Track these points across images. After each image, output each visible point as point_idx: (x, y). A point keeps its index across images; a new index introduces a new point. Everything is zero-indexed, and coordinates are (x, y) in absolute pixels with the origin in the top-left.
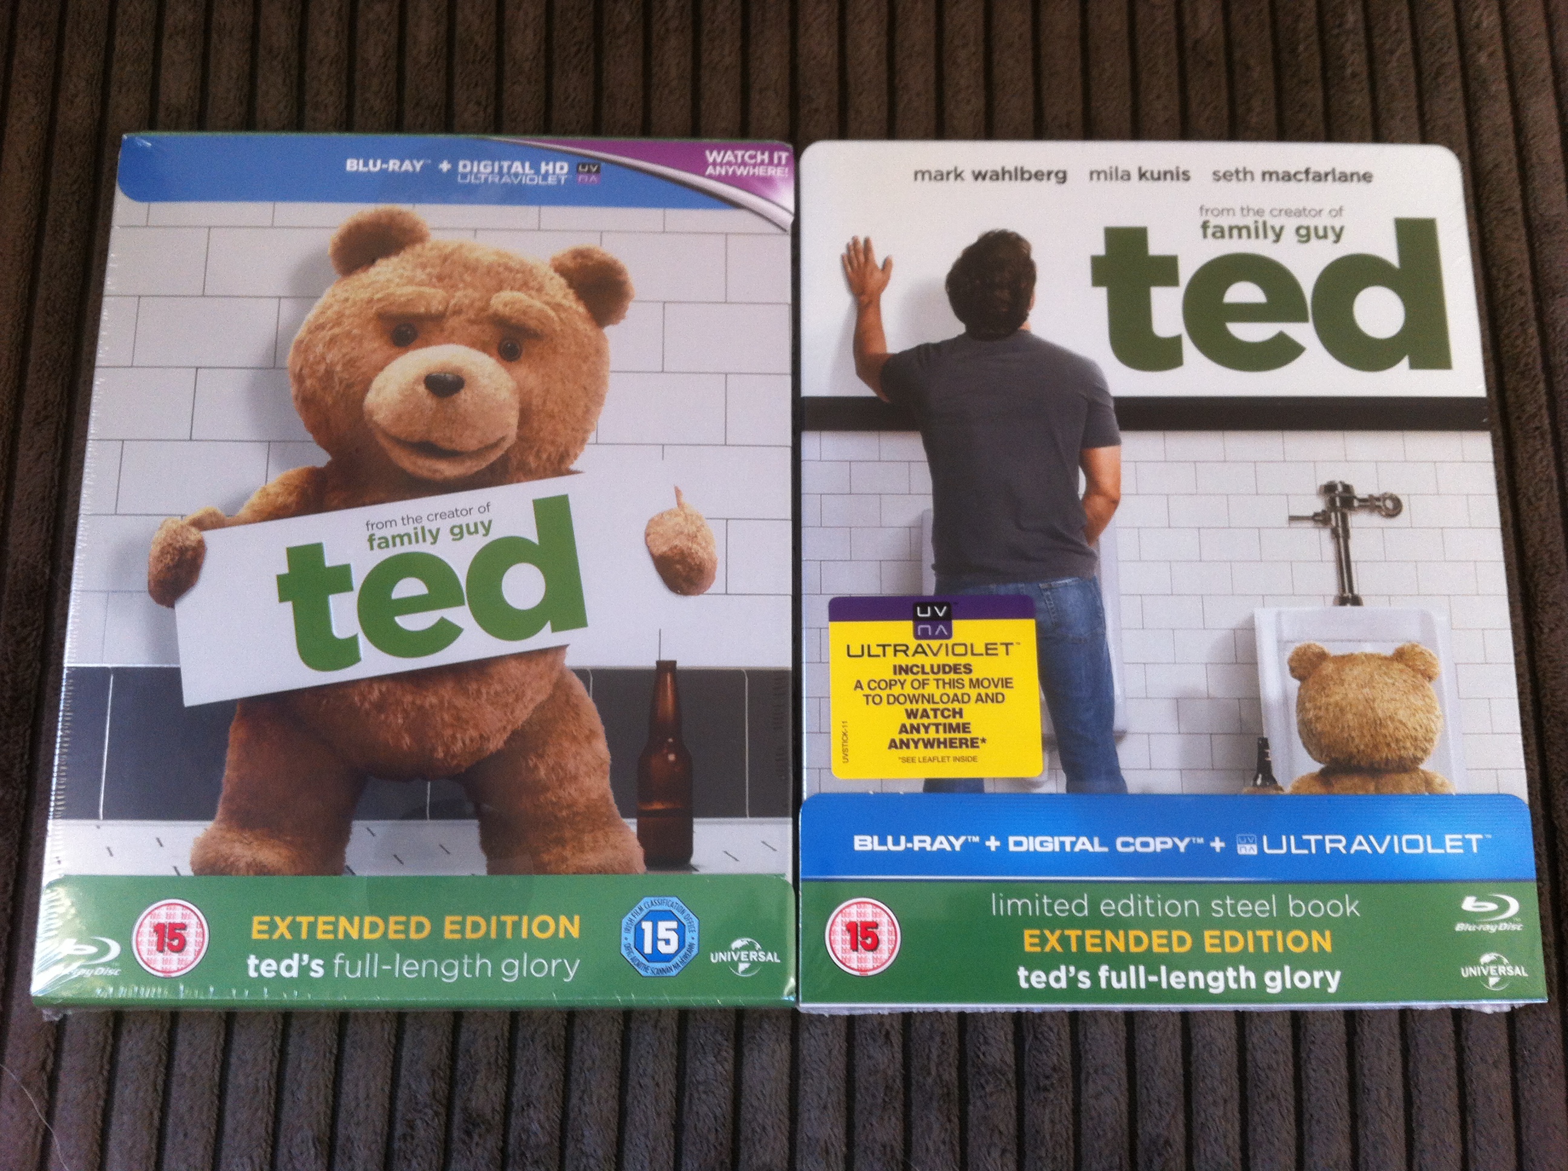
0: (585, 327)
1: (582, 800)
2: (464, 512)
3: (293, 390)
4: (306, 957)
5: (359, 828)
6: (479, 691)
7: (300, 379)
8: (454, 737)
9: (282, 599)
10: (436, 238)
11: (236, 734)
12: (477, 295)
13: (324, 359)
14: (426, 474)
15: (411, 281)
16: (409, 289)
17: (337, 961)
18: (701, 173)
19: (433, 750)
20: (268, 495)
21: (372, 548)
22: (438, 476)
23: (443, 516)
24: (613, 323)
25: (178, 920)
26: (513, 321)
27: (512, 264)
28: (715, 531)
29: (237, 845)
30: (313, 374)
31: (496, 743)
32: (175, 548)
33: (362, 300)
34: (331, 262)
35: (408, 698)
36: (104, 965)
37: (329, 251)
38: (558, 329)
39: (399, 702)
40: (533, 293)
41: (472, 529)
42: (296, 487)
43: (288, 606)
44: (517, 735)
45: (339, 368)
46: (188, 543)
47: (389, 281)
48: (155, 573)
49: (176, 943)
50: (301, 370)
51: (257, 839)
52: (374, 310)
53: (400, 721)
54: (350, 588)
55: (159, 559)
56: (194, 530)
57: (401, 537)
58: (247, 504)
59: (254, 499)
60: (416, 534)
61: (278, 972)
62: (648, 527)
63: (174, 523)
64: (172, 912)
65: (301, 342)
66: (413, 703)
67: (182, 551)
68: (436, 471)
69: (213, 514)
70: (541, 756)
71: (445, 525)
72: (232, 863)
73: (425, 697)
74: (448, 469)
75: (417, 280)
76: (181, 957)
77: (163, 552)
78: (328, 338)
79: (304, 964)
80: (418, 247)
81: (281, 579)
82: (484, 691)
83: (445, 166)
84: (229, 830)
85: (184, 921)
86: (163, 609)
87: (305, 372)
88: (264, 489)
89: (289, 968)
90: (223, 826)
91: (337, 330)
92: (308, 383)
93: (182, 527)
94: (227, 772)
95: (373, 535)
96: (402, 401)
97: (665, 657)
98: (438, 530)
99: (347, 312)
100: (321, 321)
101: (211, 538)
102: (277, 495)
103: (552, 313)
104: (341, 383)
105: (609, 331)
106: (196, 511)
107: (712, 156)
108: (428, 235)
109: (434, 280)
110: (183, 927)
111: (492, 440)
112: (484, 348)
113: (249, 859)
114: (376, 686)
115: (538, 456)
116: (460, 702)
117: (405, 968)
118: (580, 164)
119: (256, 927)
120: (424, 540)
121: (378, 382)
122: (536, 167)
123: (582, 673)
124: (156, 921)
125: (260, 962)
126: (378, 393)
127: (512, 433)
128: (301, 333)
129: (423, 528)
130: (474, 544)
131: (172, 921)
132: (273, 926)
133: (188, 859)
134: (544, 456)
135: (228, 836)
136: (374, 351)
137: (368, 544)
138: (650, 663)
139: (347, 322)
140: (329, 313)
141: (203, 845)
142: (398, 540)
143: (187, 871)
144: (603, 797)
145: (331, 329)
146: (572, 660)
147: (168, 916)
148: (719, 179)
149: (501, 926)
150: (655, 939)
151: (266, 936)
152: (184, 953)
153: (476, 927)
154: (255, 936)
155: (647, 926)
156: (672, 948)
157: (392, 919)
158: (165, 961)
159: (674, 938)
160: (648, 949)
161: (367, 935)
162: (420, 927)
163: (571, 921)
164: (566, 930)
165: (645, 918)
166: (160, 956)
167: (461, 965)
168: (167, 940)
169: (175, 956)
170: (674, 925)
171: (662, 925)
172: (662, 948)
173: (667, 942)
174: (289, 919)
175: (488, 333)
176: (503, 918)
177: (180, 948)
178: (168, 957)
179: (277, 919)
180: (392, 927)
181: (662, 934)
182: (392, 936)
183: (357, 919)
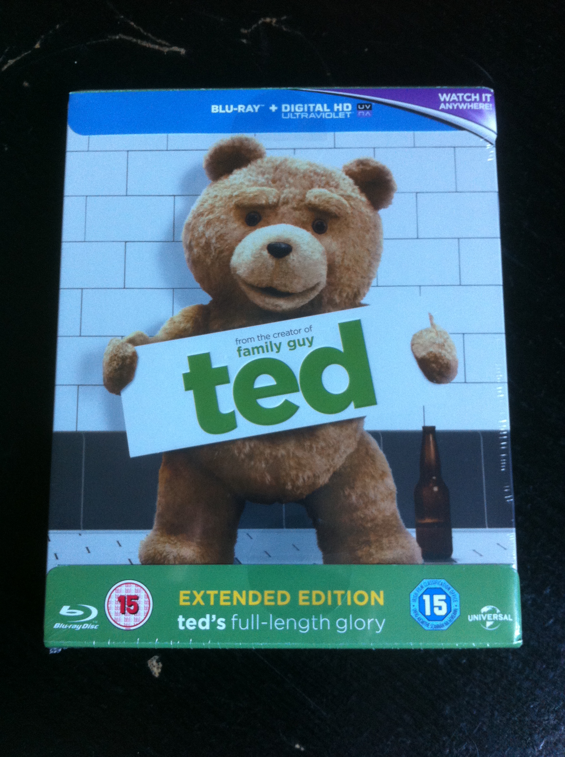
0: (367, 210)
1: (380, 516)
2: (296, 332)
3: (186, 256)
4: (214, 617)
5: (242, 534)
6: (311, 447)
7: (190, 248)
8: (297, 476)
9: (187, 389)
10: (269, 155)
11: (163, 475)
12: (298, 191)
13: (204, 235)
14: (271, 307)
15: (256, 183)
16: (254, 189)
17: (233, 619)
18: (437, 108)
19: (285, 484)
20: (175, 322)
21: (240, 356)
22: (278, 309)
23: (282, 334)
24: (384, 208)
25: (133, 594)
26: (321, 208)
27: (319, 171)
28: (456, 341)
29: (167, 545)
30: (198, 245)
31: (324, 479)
32: (118, 357)
33: (226, 197)
34: (205, 173)
35: (268, 451)
36: (89, 622)
37: (204, 165)
38: (350, 212)
39: (262, 453)
40: (333, 189)
41: (302, 343)
42: (192, 317)
43: (191, 393)
44: (337, 475)
45: (214, 241)
46: (126, 354)
47: (242, 183)
48: (107, 373)
49: (132, 608)
50: (190, 242)
51: (180, 541)
52: (233, 203)
53: (264, 466)
54: (228, 382)
55: (109, 364)
56: (130, 345)
57: (257, 348)
58: (162, 328)
59: (166, 325)
60: (267, 346)
61: (197, 626)
62: (413, 340)
63: (118, 341)
64: (129, 588)
65: (189, 224)
66: (271, 454)
67: (124, 359)
68: (277, 306)
69: (141, 335)
70: (352, 488)
71: (284, 341)
72: (165, 557)
73: (278, 450)
74: (284, 305)
75: (259, 183)
76: (136, 617)
77: (112, 359)
78: (206, 221)
79: (213, 620)
80: (259, 161)
81: (185, 376)
82: (314, 446)
83: (273, 108)
84: (162, 536)
85: (136, 594)
86: (114, 396)
87: (193, 243)
88: (172, 319)
89: (204, 624)
90: (158, 533)
91: (211, 216)
92: (195, 250)
93: (123, 344)
94: (159, 499)
95: (240, 347)
96: (254, 261)
97: (429, 424)
98: (280, 343)
99: (217, 205)
100: (201, 211)
101: (141, 350)
102: (180, 323)
103: (345, 202)
104: (215, 250)
105: (382, 212)
106: (130, 334)
107: (443, 97)
108: (264, 153)
109: (270, 182)
110: (137, 598)
111: (311, 285)
112: (303, 225)
113: (175, 554)
114: (247, 444)
115: (340, 295)
116: (300, 453)
117: (276, 624)
118: (359, 104)
119: (182, 598)
120: (272, 350)
121: (239, 249)
122: (331, 107)
123: (376, 434)
124: (119, 594)
125: (186, 620)
126: (239, 255)
127: (323, 280)
128: (189, 218)
129: (271, 342)
130: (305, 352)
131: (129, 594)
132: (192, 598)
133: (137, 554)
134: (344, 295)
135: (162, 539)
136: (235, 229)
137: (237, 353)
138: (419, 427)
139: (217, 210)
140: (206, 205)
141: (146, 545)
142: (256, 350)
143: (137, 561)
144: (393, 514)
145: (207, 215)
146: (369, 426)
147: (127, 591)
148: (448, 111)
149: (334, 597)
150: (432, 607)
151: (188, 603)
152: (138, 614)
153: (318, 598)
154: (182, 603)
155: (427, 598)
156: (443, 612)
157: (266, 592)
158: (126, 620)
159: (444, 605)
160: (428, 612)
161: (251, 603)
162: (284, 598)
163: (379, 594)
164: (376, 600)
165: (425, 593)
166: (123, 616)
167: (311, 622)
168: (126, 606)
169: (133, 616)
170: (443, 597)
171: (436, 598)
172: (437, 612)
173: (440, 608)
174: (202, 592)
175: (306, 216)
176: (335, 592)
177: (135, 612)
178: (128, 617)
179: (195, 592)
180: (266, 598)
181: (436, 603)
182: (267, 603)
183: (244, 592)
